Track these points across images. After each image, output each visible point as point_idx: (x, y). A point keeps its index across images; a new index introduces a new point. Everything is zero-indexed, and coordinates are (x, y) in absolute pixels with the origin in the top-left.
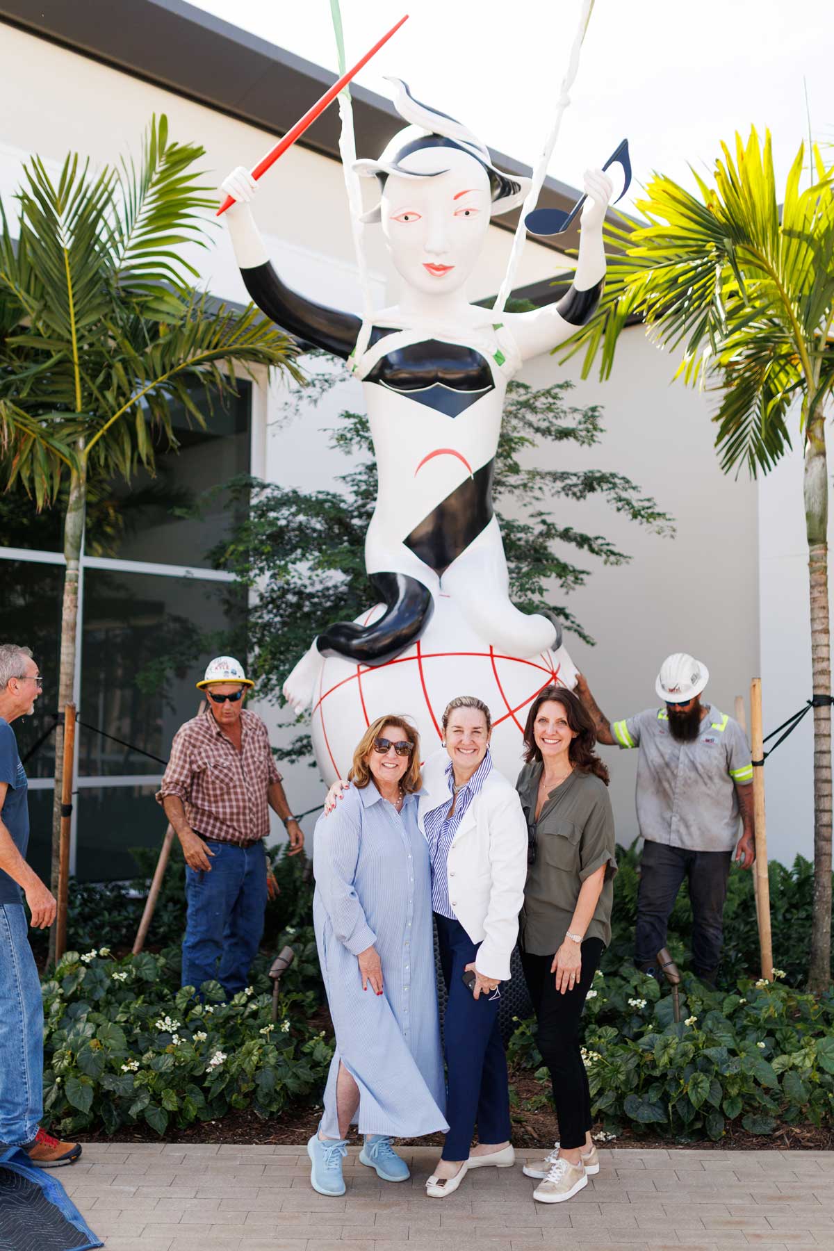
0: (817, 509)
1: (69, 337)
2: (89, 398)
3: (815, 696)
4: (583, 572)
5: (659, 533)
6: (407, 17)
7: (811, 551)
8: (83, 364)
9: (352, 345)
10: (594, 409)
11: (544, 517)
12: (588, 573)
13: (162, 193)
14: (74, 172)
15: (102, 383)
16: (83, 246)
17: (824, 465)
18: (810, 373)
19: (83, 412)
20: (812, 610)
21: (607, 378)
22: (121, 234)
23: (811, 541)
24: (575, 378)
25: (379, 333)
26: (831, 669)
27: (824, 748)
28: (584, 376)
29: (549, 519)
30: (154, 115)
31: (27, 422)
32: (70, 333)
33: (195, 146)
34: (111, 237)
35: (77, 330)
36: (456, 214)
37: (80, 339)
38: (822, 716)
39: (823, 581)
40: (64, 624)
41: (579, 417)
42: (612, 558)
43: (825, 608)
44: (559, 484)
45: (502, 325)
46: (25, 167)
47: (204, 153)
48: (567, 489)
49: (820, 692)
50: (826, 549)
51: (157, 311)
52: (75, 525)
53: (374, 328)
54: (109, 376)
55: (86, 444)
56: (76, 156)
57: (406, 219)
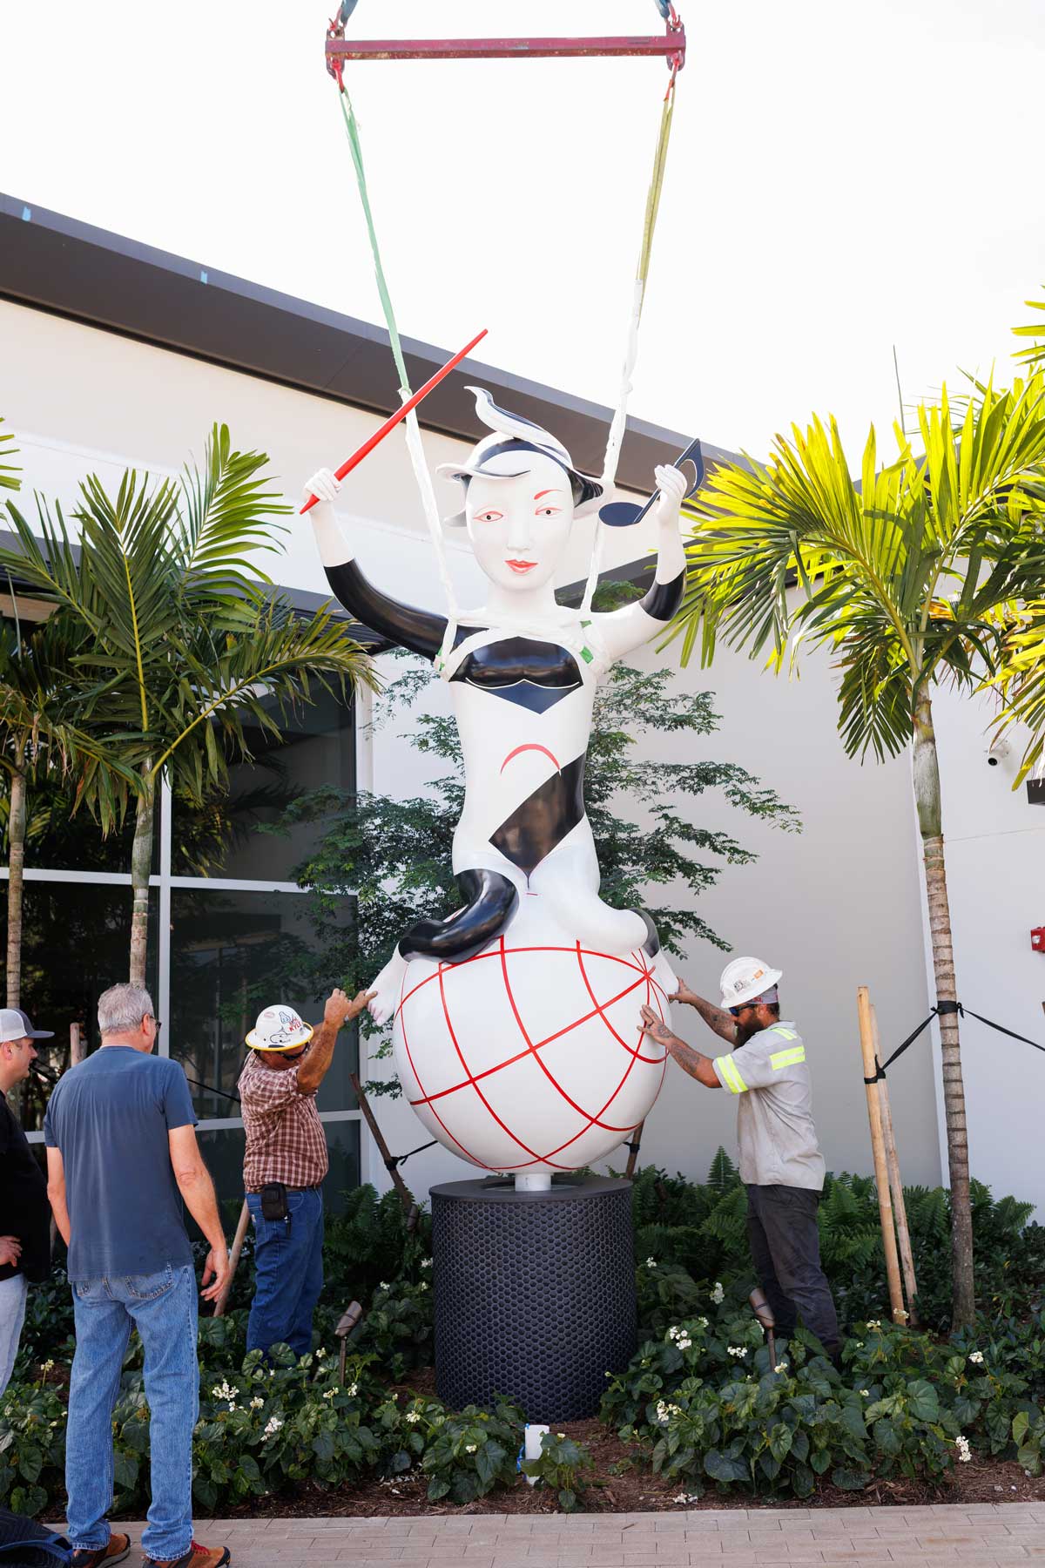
0: (928, 799)
1: (134, 654)
2: (155, 717)
3: (939, 1002)
4: (711, 870)
5: (784, 828)
6: (487, 329)
7: (925, 845)
8: (149, 683)
9: (439, 644)
10: (705, 695)
11: (665, 811)
12: (717, 871)
13: (227, 502)
14: (132, 488)
15: (169, 699)
16: (145, 560)
17: (934, 752)
18: (911, 657)
19: (150, 731)
20: (930, 908)
21: (709, 665)
22: (187, 544)
23: (925, 834)
24: (675, 667)
25: (464, 632)
26: (955, 972)
27: (953, 1060)
28: (684, 663)
29: (671, 814)
30: (215, 425)
31: (90, 745)
32: (135, 649)
33: (257, 454)
34: (176, 547)
35: (141, 647)
36: (537, 513)
37: (144, 656)
38: (948, 1025)
39: (939, 877)
40: (132, 957)
41: (689, 704)
42: (737, 857)
43: (945, 906)
44: (674, 778)
45: (590, 622)
46: (83, 487)
47: (268, 460)
48: (682, 781)
49: (945, 998)
50: (942, 842)
51: (226, 620)
52: (142, 851)
53: (460, 628)
54: (175, 692)
55: (154, 764)
56: (134, 471)
57: (489, 517)
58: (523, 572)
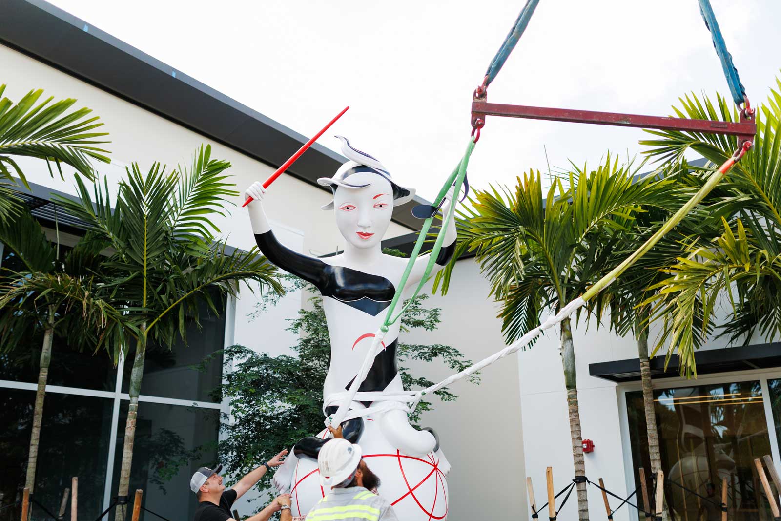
0: (570, 369)
1: (142, 264)
2: (151, 299)
3: (576, 477)
4: (428, 403)
5: (471, 381)
6: (348, 108)
7: (569, 393)
8: (149, 279)
10: (436, 310)
11: (404, 371)
12: (430, 404)
13: (203, 186)
14: (156, 172)
15: (160, 291)
16: (156, 212)
17: (572, 345)
19: (147, 307)
20: (571, 426)
21: (445, 294)
22: (176, 207)
23: (568, 387)
24: (429, 293)
26: (584, 461)
27: (585, 508)
28: (434, 292)
29: (407, 372)
31: (113, 312)
32: (143, 261)
33: (226, 162)
34: (171, 209)
35: (147, 260)
36: (374, 207)
37: (148, 265)
38: (582, 489)
39: (576, 410)
40: (126, 437)
41: (427, 314)
42: (446, 396)
43: (578, 425)
44: (416, 352)
46: (128, 169)
47: (231, 166)
48: (421, 356)
49: (580, 474)
50: (577, 392)
51: (192, 250)
52: (137, 376)
54: (165, 287)
55: (147, 326)
56: (159, 164)
57: (348, 208)
58: (366, 239)
